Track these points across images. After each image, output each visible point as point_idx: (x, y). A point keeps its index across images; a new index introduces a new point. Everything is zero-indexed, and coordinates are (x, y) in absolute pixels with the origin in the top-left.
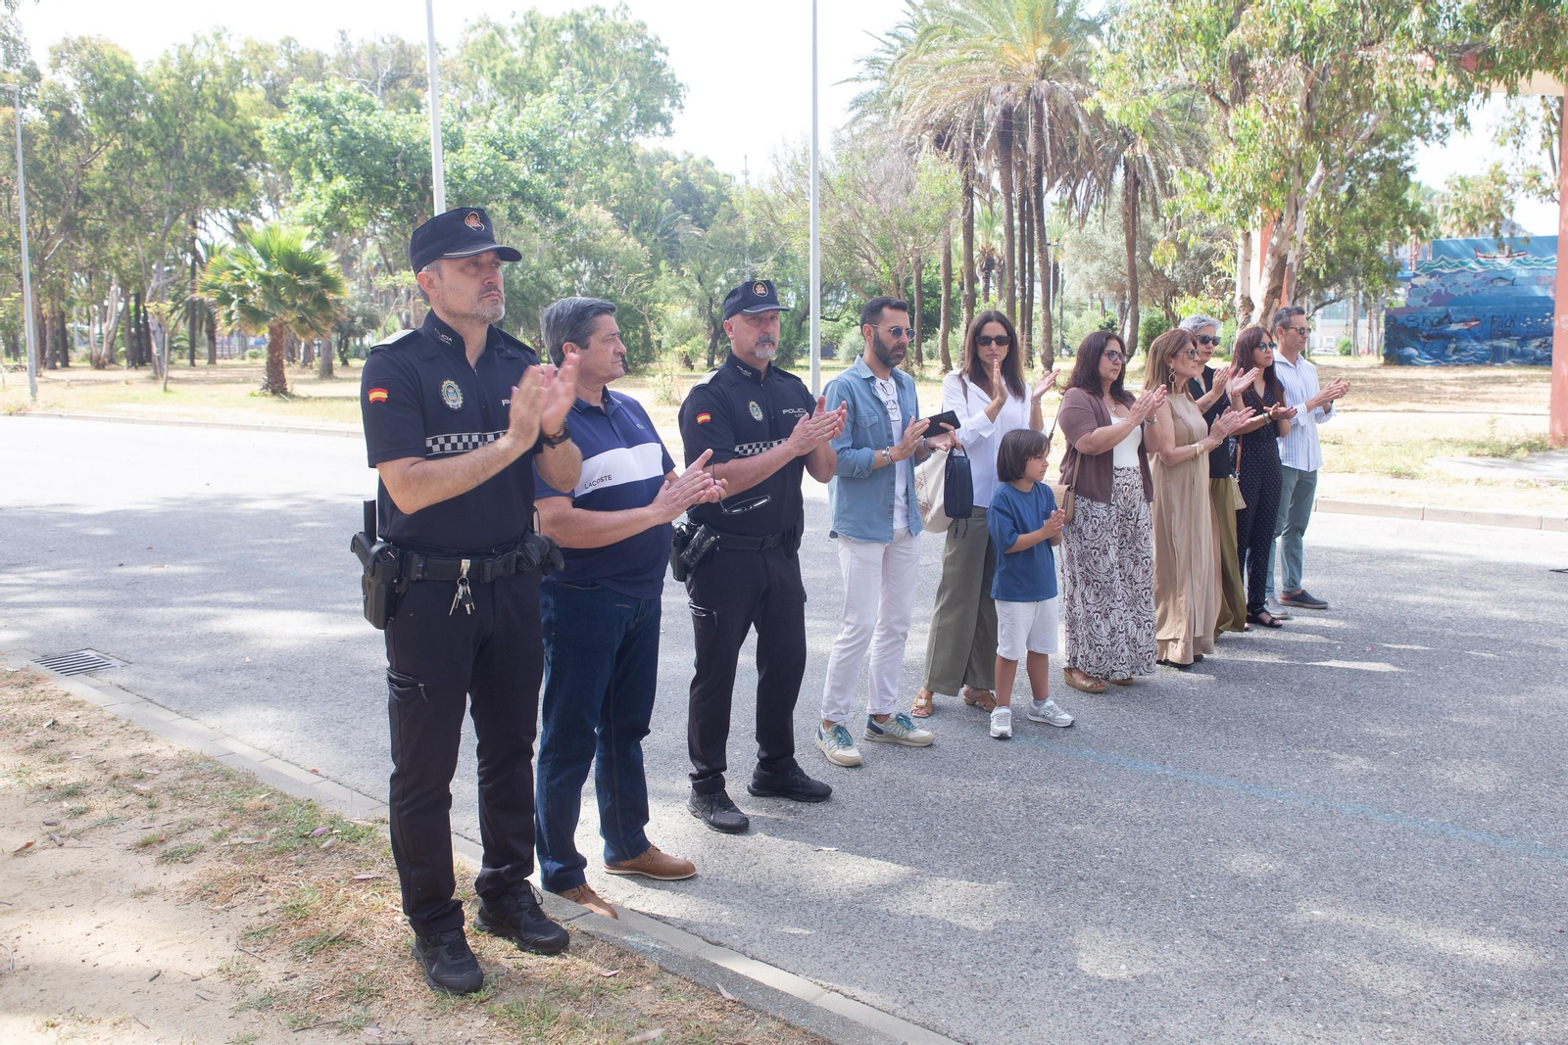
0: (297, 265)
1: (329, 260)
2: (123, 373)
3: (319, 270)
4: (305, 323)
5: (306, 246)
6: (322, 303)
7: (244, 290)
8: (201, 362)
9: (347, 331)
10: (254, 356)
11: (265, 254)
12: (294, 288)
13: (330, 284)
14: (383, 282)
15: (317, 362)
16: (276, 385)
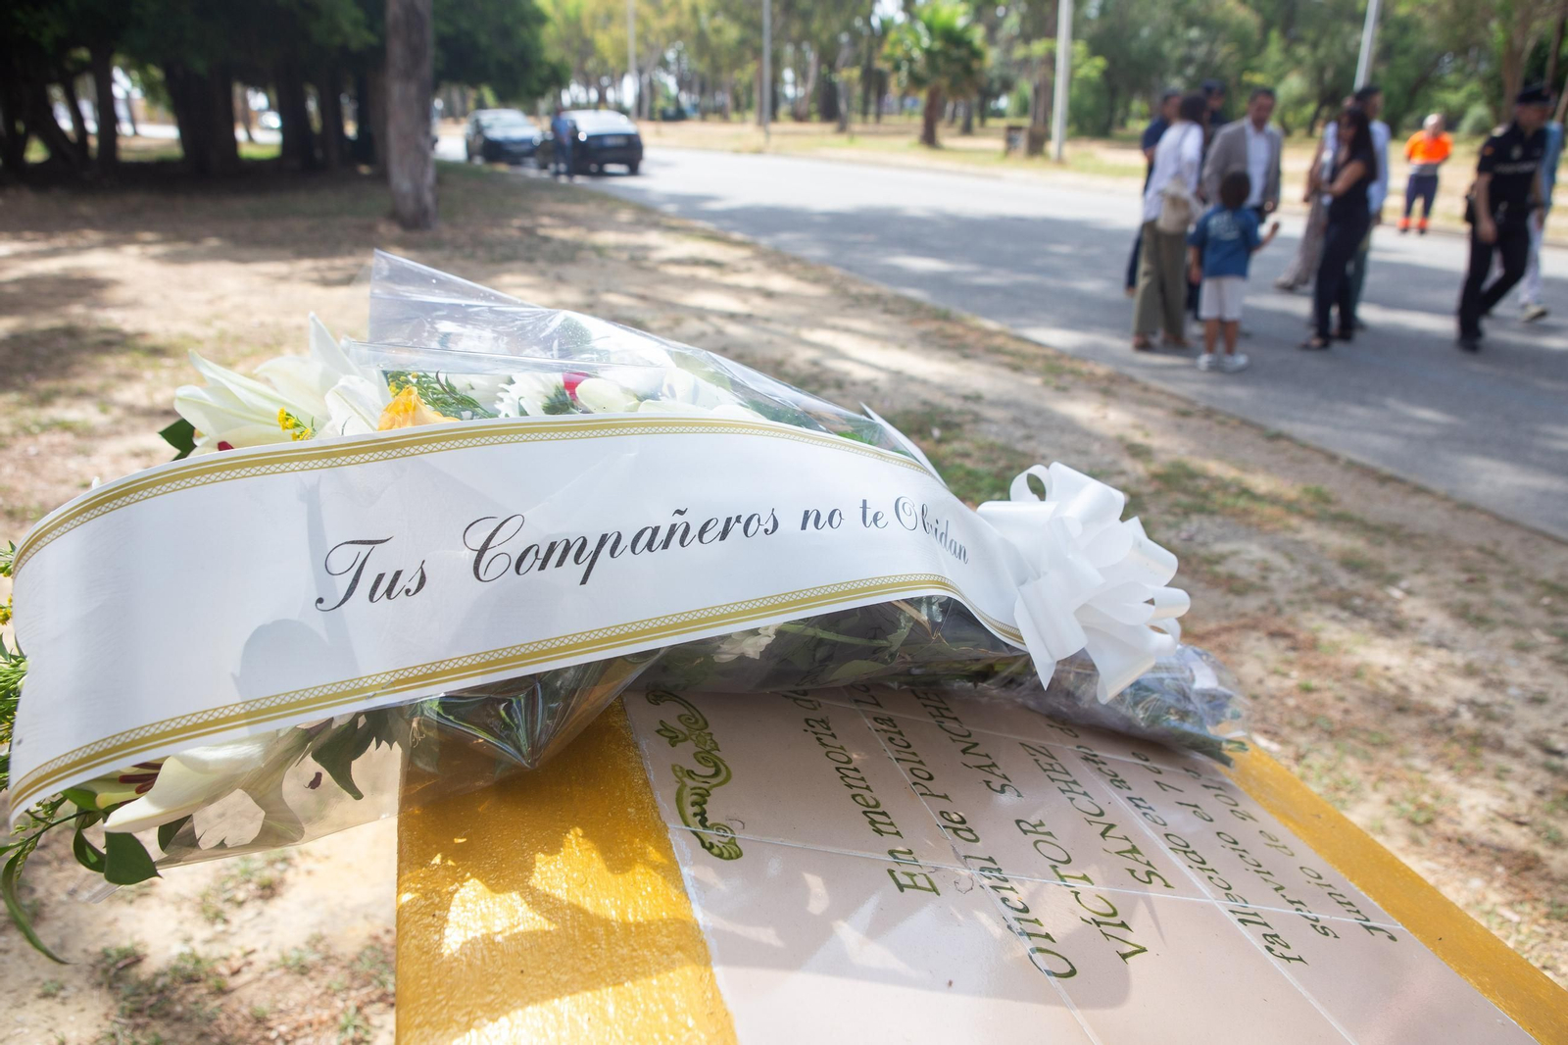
0: (953, 38)
1: (978, 35)
2: (816, 128)
3: (968, 44)
4: (956, 89)
5: (960, 22)
6: (968, 71)
7: (911, 60)
8: (871, 118)
9: (988, 94)
10: (911, 114)
11: (930, 28)
12: (949, 59)
13: (977, 54)
14: (1019, 52)
15: (960, 122)
16: (929, 139)
